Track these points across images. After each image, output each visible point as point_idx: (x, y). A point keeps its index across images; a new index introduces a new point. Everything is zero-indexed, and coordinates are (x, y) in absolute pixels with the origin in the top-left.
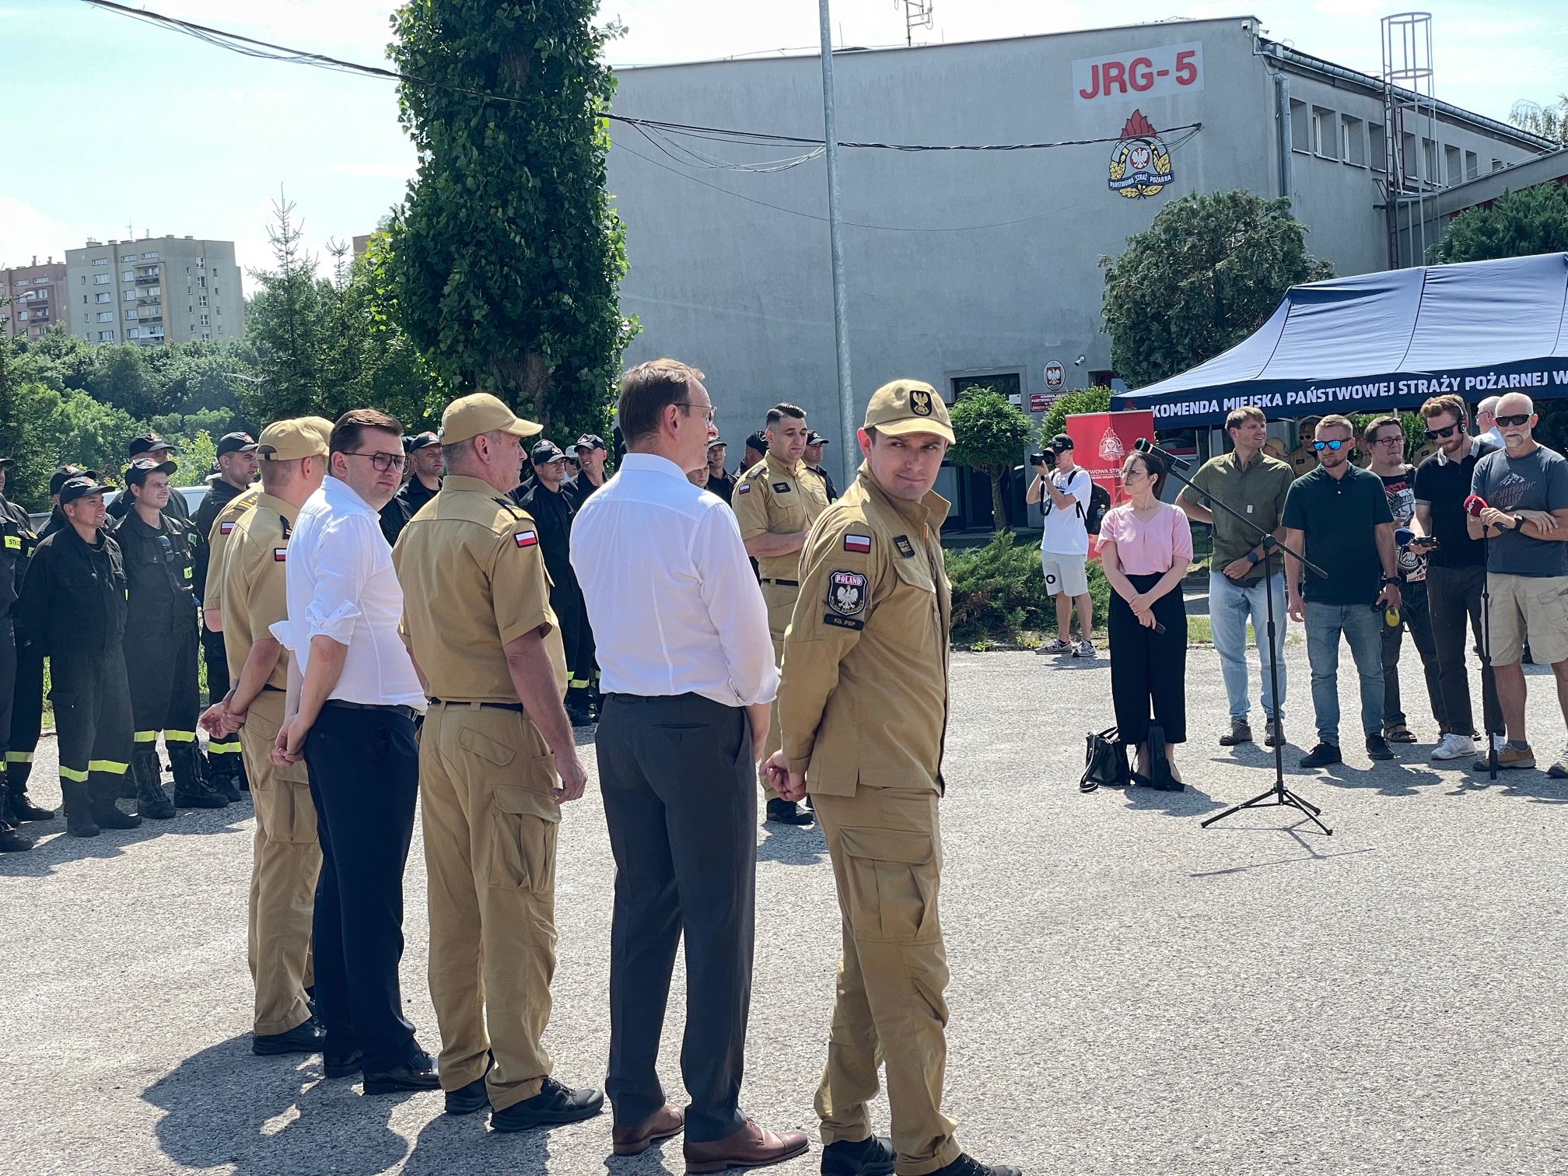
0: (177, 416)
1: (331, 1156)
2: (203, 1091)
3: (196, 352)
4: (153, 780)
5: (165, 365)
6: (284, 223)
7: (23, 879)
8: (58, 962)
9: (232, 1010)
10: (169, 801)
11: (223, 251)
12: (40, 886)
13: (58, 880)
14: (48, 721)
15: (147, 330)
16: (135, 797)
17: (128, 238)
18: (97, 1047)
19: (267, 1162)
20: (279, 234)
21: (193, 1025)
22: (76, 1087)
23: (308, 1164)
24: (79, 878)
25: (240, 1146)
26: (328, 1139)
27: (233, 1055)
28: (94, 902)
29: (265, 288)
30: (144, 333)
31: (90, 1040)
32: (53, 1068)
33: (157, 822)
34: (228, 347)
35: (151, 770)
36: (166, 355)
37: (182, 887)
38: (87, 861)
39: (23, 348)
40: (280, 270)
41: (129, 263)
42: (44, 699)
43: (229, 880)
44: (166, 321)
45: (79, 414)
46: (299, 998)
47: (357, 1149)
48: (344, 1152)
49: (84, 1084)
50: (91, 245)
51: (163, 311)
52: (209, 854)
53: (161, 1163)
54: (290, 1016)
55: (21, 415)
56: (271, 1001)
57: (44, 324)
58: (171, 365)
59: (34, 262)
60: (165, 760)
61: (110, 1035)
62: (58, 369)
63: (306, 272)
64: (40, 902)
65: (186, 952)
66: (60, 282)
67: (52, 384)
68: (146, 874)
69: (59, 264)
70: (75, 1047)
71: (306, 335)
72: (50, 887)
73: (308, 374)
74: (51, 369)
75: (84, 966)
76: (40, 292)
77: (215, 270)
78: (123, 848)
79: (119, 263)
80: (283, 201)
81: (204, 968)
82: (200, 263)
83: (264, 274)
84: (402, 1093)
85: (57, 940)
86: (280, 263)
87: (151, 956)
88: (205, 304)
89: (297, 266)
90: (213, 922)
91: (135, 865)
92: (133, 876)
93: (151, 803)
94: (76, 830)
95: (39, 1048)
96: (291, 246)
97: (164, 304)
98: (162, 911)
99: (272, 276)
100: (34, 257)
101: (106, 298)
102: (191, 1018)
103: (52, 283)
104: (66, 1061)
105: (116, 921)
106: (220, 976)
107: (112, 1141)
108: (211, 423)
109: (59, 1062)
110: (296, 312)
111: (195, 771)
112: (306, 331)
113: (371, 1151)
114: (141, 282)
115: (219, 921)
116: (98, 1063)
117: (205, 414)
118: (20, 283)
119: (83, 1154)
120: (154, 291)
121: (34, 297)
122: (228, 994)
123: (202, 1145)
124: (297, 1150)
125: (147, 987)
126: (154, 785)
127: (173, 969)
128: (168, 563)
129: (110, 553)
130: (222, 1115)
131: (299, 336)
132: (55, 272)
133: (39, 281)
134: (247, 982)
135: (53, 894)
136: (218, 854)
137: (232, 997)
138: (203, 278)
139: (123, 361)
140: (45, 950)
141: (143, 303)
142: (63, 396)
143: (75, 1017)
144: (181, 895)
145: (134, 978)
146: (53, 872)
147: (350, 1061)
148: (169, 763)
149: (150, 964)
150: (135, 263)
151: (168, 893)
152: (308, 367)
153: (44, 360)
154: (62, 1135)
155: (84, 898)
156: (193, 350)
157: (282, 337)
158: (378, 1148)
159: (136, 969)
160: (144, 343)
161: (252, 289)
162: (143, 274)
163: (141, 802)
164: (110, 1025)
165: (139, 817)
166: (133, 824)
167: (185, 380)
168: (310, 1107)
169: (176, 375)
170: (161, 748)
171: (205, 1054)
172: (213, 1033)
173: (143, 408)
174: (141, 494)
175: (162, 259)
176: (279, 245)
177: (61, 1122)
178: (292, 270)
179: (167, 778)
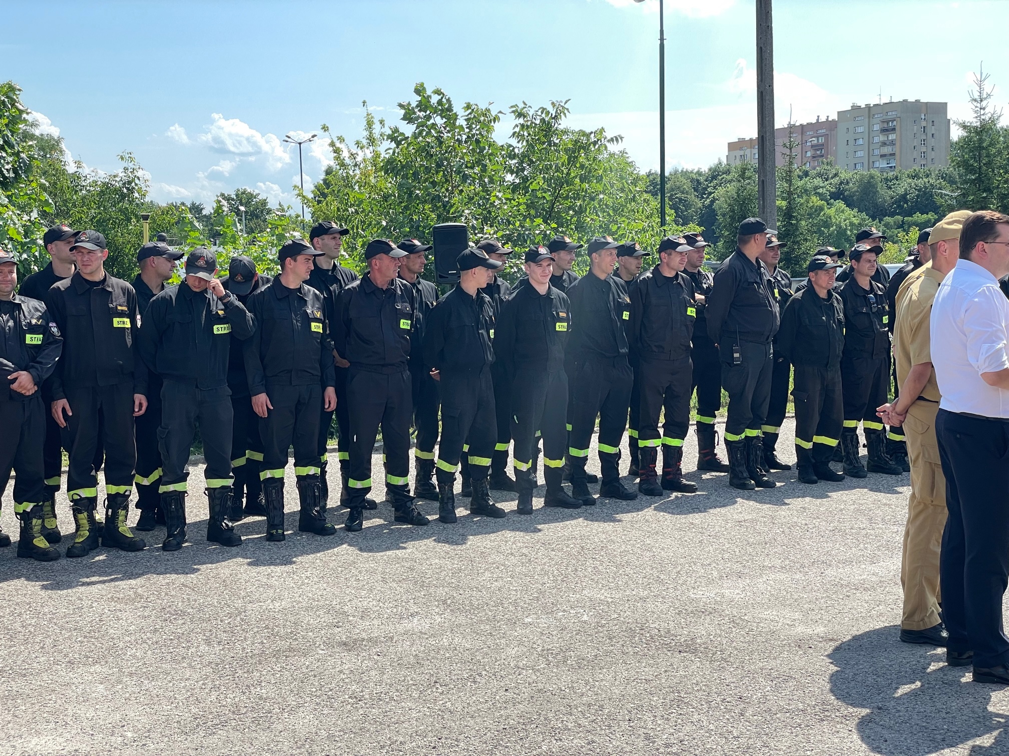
0: (900, 218)
1: (945, 718)
2: (865, 659)
3: (915, 176)
4: (854, 452)
5: (894, 184)
6: (980, 89)
7: (768, 506)
8: (783, 561)
9: (889, 609)
10: (863, 466)
11: (940, 108)
12: (777, 511)
13: (789, 509)
14: (790, 408)
15: (885, 162)
16: (842, 462)
17: (877, 102)
18: (800, 619)
19: (901, 714)
20: (976, 95)
21: (864, 615)
22: (784, 643)
23: (928, 721)
24: (802, 509)
25: (884, 700)
26: (944, 707)
27: (886, 639)
28: (809, 526)
29: (963, 132)
30: (883, 164)
31: (797, 614)
32: (772, 627)
33: (854, 480)
34: (937, 172)
35: (853, 445)
36: (896, 178)
37: (865, 523)
38: (807, 499)
39: (806, 174)
40: (975, 120)
41: (878, 118)
42: (789, 394)
43: (897, 523)
44: (897, 157)
45: (836, 216)
46: (933, 609)
47: (964, 718)
48: (954, 717)
49: (790, 641)
50: (854, 108)
51: (897, 149)
52: (885, 504)
53: (831, 702)
54: (926, 619)
55: (799, 216)
56: (915, 606)
57: (820, 159)
58: (899, 184)
59: (818, 120)
60: (862, 440)
61: (809, 612)
62: (827, 188)
63: (993, 121)
64: (776, 522)
65: (864, 566)
66: (832, 132)
67: (822, 197)
68: (844, 512)
69: (833, 120)
70: (787, 616)
71: (988, 164)
72: (783, 513)
73: (989, 190)
74: (822, 187)
75: (798, 565)
76: (820, 138)
77: (933, 121)
78: (830, 494)
79: (871, 119)
80: (981, 73)
81: (874, 579)
82: (923, 117)
83: (964, 123)
84: (999, 685)
85: (784, 547)
86: (976, 115)
87: (841, 566)
88: (924, 144)
89: (987, 117)
90: (884, 549)
91: (837, 506)
92: (835, 512)
93: (851, 467)
94: (803, 479)
95: (765, 613)
96: (984, 104)
97: (898, 144)
98: (852, 538)
99: (969, 124)
100: (818, 117)
101: (861, 142)
102: (862, 610)
103: (827, 133)
104: (780, 624)
105: (821, 540)
106: (884, 585)
107: (803, 681)
108: (921, 223)
109: (776, 624)
110: (984, 148)
111: (882, 449)
112: (989, 161)
113: (973, 720)
114: (884, 131)
115: (888, 549)
116: (800, 629)
117: (918, 217)
118: (808, 133)
119: (784, 686)
120: (892, 137)
121: (816, 142)
122: (888, 598)
123: (860, 695)
124: (922, 710)
125: (836, 585)
126: (854, 455)
127: (854, 576)
128: (873, 313)
129: (835, 305)
130: (875, 677)
131: (984, 164)
132: (830, 125)
133: (820, 131)
134: (900, 592)
135: (784, 517)
136: (892, 505)
137: (890, 601)
138: (924, 127)
139: (869, 182)
140: (776, 553)
141: (884, 144)
142: (828, 204)
143: (789, 597)
144: (864, 529)
145: (829, 578)
146: (787, 504)
147: (964, 657)
148: (866, 442)
149: (840, 570)
150: (881, 119)
151: (856, 526)
152: (988, 185)
153: (818, 181)
154: (772, 671)
155: (804, 522)
156: (913, 174)
157: (972, 165)
158: (978, 719)
159: (830, 572)
160: (882, 171)
161: (956, 133)
162: (885, 125)
163: (845, 465)
164: (810, 606)
165: (844, 475)
166: (839, 479)
167: (906, 194)
168: (934, 683)
169: (901, 191)
170: (860, 432)
171: (868, 634)
172: (875, 623)
173: (877, 212)
174: (858, 266)
175: (898, 115)
176: (975, 104)
177: (773, 663)
178: (983, 119)
179: (863, 452)
